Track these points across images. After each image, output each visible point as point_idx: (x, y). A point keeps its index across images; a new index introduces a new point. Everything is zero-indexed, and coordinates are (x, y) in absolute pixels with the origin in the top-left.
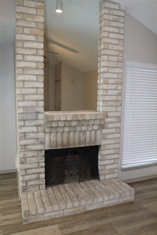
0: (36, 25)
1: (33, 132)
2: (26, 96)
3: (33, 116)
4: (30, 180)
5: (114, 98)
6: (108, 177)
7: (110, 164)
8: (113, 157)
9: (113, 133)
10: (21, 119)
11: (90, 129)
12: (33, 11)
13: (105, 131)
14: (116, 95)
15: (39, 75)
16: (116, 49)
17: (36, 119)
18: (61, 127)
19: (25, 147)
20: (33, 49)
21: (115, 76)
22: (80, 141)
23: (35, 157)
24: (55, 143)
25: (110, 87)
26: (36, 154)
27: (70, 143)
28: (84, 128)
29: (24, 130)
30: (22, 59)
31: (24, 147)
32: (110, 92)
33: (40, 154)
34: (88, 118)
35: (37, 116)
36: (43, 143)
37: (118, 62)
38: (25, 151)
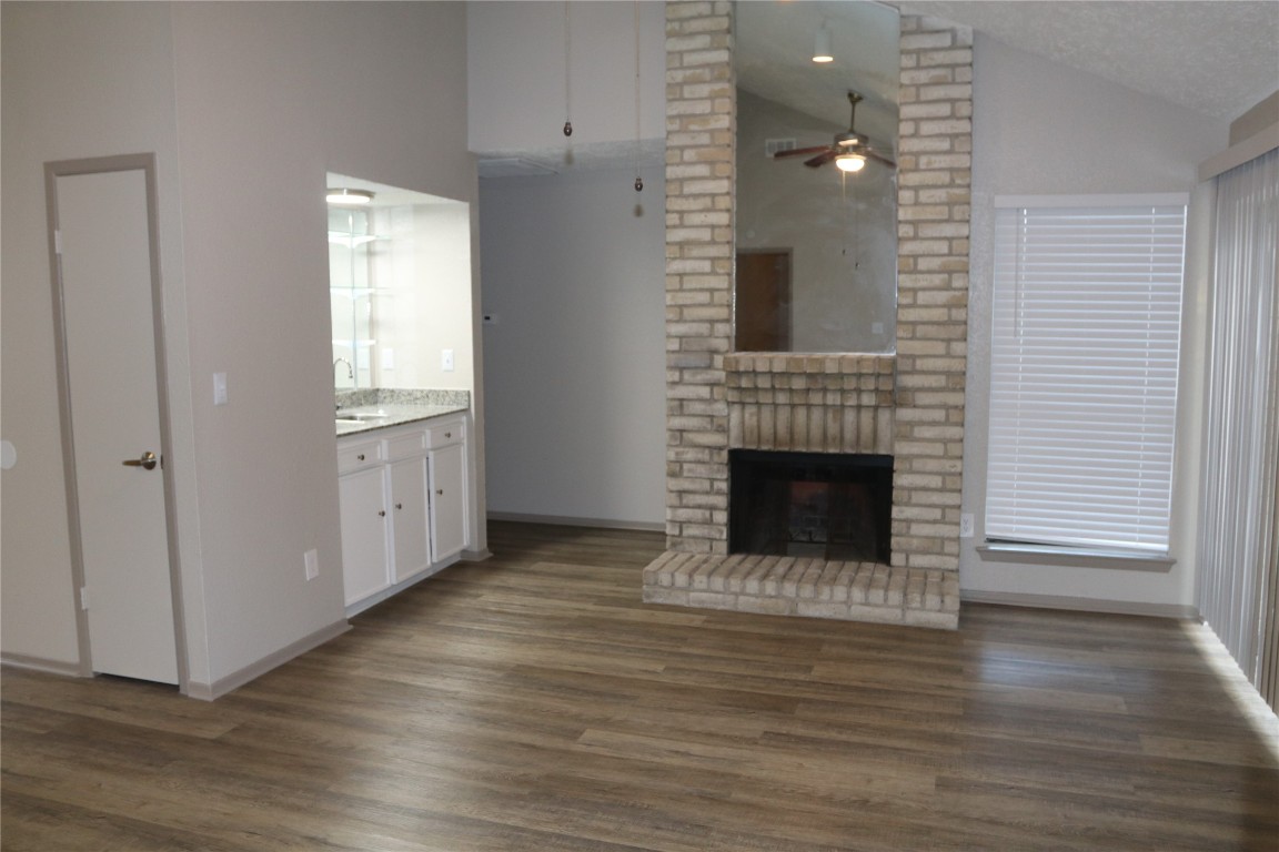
0: (712, 137)
1: (701, 400)
2: (686, 311)
3: (702, 361)
4: (690, 522)
5: (937, 314)
6: (917, 560)
7: (927, 522)
8: (936, 498)
9: (934, 423)
10: (672, 364)
11: (852, 401)
12: (705, 107)
13: (905, 414)
14: (944, 306)
15: (719, 258)
16: (943, 165)
17: (710, 367)
18: (765, 390)
19: (681, 436)
20: (704, 195)
21: (943, 247)
22: (825, 435)
23: (704, 463)
24: (756, 431)
25: (923, 281)
26: (705, 456)
27: (796, 437)
28: (832, 399)
29: (681, 392)
30: (677, 222)
31: (678, 434)
32: (922, 297)
33: (716, 458)
34: (831, 368)
35: (711, 359)
36: (723, 430)
37: (950, 204)
38: (681, 445)
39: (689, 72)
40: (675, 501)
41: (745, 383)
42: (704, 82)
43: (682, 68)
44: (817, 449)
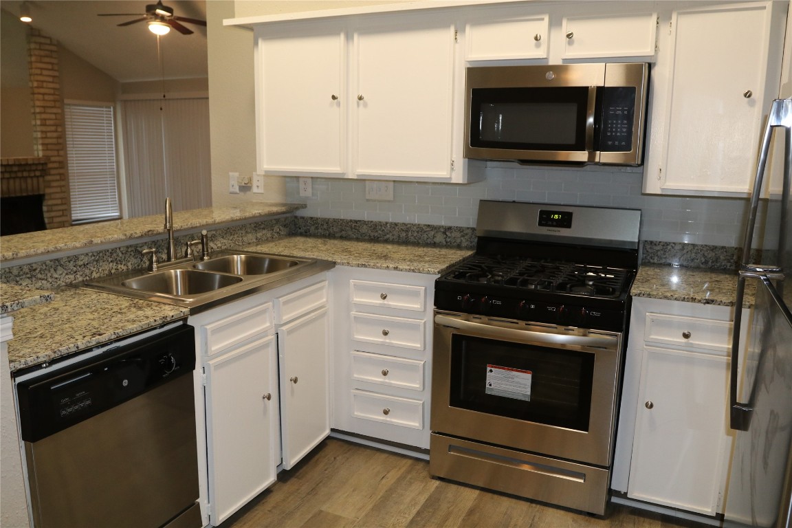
5: (54, 141)
8: (60, 208)
9: (57, 180)
11: (32, 175)
13: (48, 178)
14: (56, 138)
16: (51, 87)
21: (53, 116)
22: (21, 189)
25: (49, 129)
28: (25, 174)
34: (30, 162)
37: (55, 101)
44: (19, 195)
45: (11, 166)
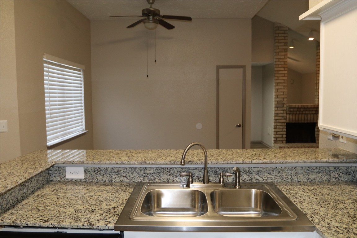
1: (281, 113)
2: (278, 96)
3: (281, 105)
4: (278, 137)
10: (276, 106)
11: (311, 113)
15: (285, 86)
17: (283, 107)
18: (295, 111)
20: (283, 74)
22: (305, 119)
23: (281, 126)
24: (292, 119)
26: (282, 124)
27: (299, 120)
28: (307, 112)
29: (277, 112)
30: (277, 79)
31: (276, 120)
33: (284, 125)
35: (283, 106)
36: (286, 119)
38: (277, 122)
39: (280, 50)
40: (275, 133)
41: (292, 110)
42: (282, 52)
43: (278, 49)
44: (303, 122)
45: (300, 108)
